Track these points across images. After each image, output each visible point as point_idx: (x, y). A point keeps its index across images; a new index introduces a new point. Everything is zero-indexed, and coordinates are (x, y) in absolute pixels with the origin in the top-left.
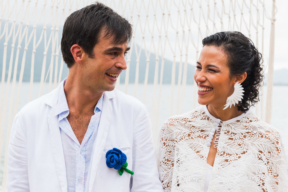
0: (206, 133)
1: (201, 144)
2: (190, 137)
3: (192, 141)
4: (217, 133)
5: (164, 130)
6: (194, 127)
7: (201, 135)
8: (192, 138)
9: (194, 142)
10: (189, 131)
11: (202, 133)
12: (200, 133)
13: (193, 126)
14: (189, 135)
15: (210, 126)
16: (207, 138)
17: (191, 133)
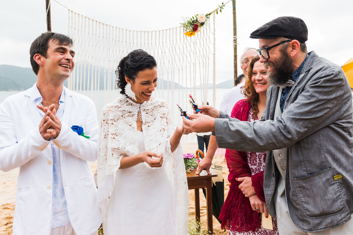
0: (132, 113)
1: (131, 120)
2: (123, 117)
3: (124, 119)
4: (139, 113)
5: (104, 115)
6: (125, 110)
7: (130, 115)
8: (124, 117)
9: (127, 120)
10: (122, 113)
11: (130, 113)
12: (129, 114)
13: (123, 110)
14: (122, 116)
15: (134, 109)
16: (133, 116)
17: (123, 114)
